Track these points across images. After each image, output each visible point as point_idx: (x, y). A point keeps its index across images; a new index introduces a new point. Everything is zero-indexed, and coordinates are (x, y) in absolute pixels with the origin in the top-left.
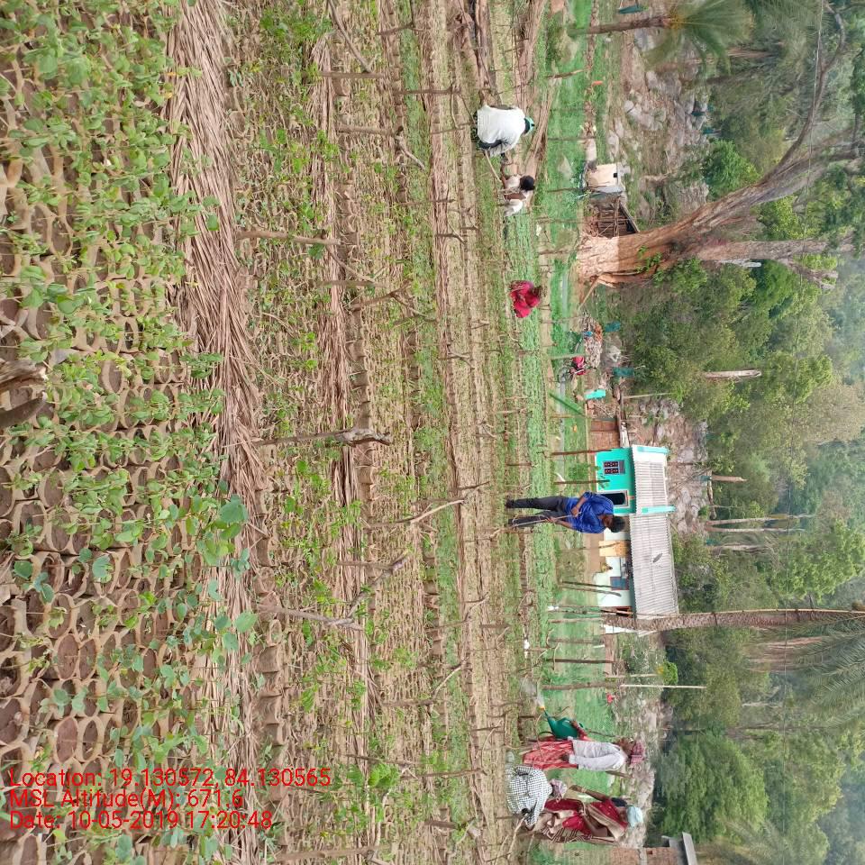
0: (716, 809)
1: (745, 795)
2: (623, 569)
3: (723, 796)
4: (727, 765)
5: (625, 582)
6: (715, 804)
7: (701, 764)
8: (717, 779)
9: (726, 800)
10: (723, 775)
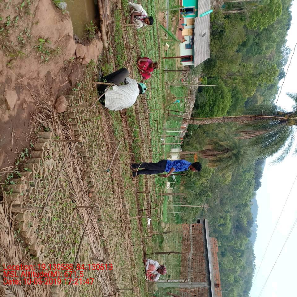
0: (215, 106)
1: (225, 101)
2: (191, 40)
3: (217, 102)
4: (220, 92)
5: (191, 46)
6: (214, 104)
7: (211, 92)
8: (216, 97)
9: (218, 103)
10: (218, 95)
